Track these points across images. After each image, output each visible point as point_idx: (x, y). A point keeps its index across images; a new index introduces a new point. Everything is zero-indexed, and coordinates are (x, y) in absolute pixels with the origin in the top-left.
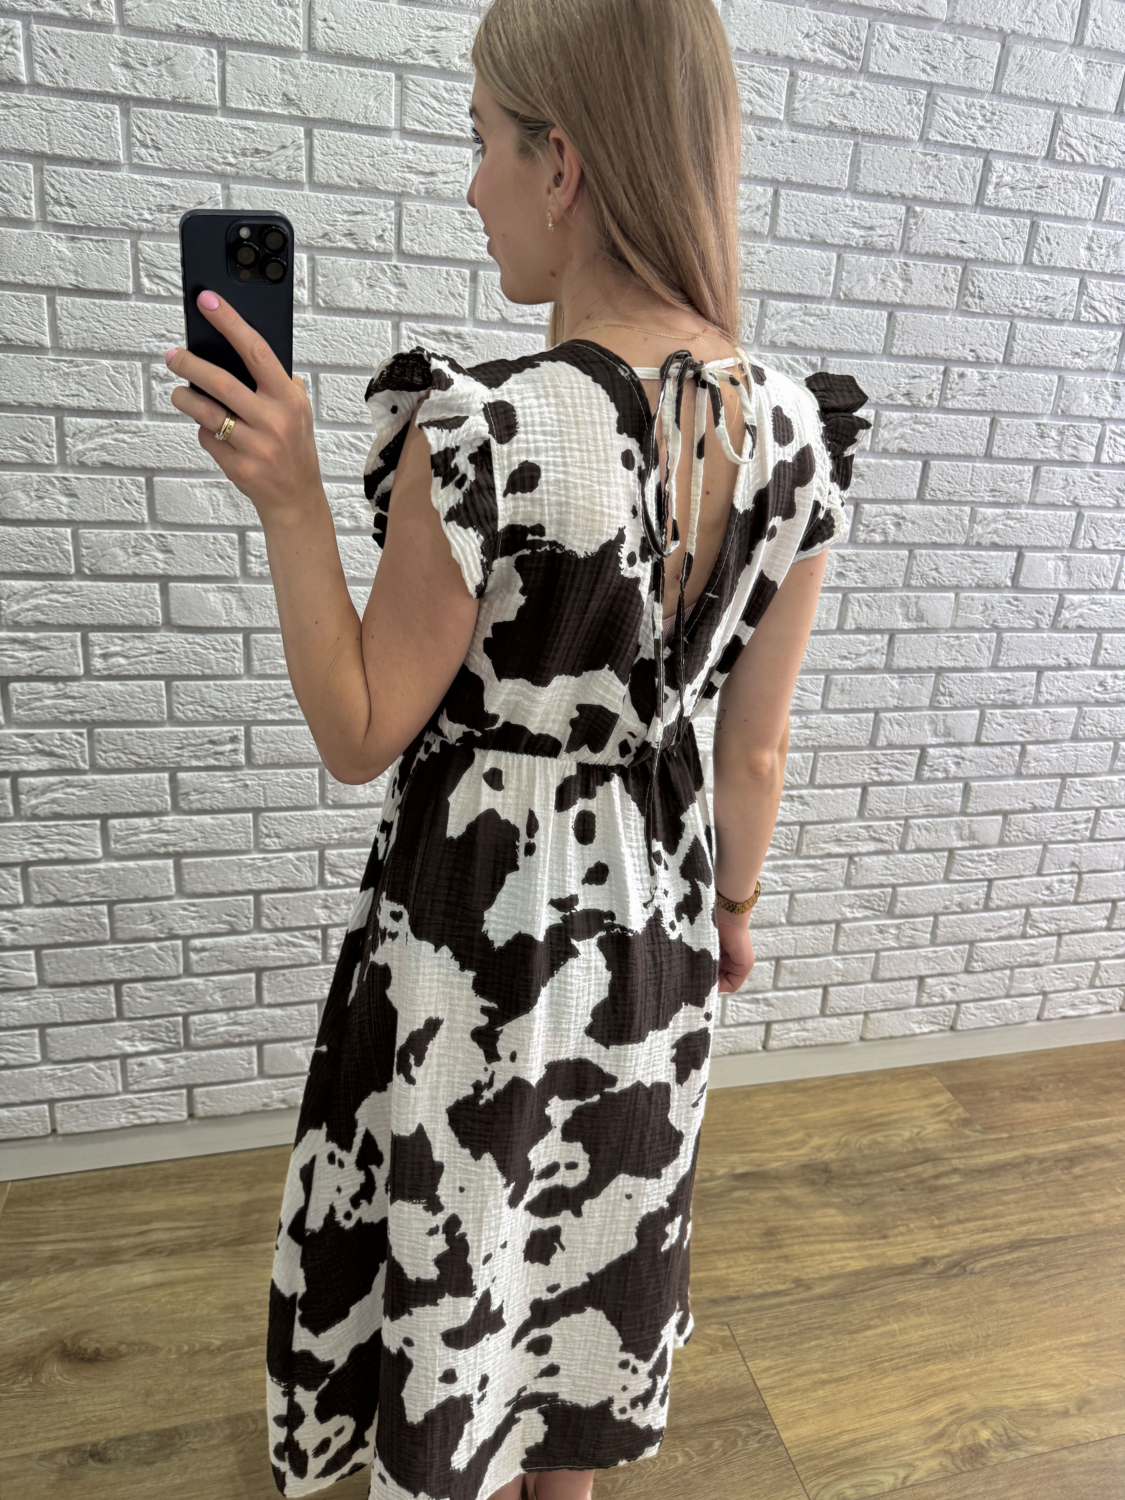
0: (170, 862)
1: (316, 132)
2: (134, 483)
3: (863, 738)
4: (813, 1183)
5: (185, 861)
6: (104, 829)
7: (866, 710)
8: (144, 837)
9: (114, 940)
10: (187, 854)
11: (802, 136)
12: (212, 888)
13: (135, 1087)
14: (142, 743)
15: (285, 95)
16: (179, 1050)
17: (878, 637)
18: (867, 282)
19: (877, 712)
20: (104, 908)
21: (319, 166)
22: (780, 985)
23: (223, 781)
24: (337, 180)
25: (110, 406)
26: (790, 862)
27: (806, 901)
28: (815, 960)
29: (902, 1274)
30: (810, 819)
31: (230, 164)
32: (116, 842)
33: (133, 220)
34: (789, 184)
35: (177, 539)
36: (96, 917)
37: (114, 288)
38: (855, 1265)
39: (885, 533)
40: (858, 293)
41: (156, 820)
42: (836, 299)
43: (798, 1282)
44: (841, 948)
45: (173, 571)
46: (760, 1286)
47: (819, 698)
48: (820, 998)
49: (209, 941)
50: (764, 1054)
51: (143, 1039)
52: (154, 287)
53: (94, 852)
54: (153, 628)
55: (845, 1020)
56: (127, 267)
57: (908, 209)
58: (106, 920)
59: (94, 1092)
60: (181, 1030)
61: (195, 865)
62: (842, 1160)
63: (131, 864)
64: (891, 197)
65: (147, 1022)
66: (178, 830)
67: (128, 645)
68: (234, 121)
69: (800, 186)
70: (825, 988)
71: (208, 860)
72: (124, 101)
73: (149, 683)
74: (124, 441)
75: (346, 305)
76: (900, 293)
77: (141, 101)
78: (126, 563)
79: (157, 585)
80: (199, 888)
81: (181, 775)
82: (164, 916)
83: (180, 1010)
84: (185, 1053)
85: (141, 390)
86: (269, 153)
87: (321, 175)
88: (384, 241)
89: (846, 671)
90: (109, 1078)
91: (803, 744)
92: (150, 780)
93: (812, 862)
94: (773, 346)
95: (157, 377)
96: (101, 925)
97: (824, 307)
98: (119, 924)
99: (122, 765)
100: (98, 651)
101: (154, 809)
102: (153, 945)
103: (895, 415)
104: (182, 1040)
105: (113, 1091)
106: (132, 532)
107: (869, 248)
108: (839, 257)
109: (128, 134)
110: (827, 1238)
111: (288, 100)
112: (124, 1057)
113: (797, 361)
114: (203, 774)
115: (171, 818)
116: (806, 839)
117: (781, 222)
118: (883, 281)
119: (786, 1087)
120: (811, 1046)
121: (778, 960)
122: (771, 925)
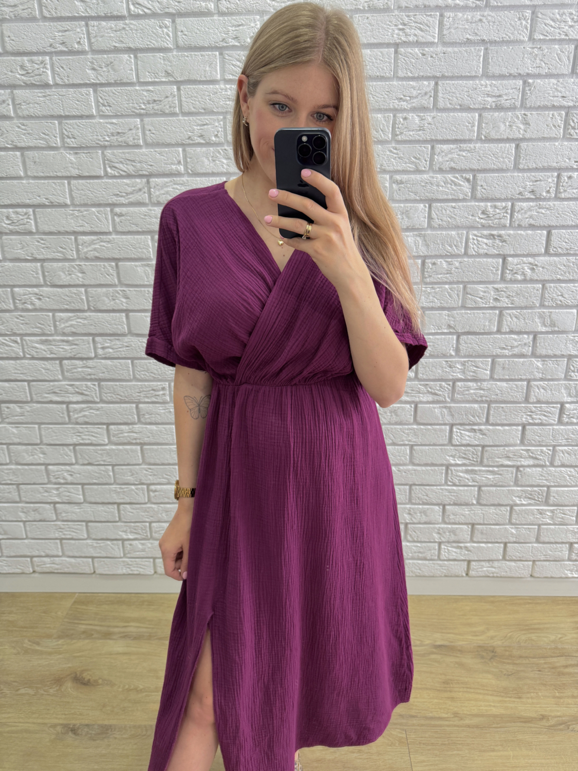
0: (139, 447)
1: (182, 87)
2: (110, 266)
3: (520, 396)
4: (482, 657)
5: (145, 447)
6: (108, 430)
7: (521, 380)
8: (126, 434)
9: (115, 483)
10: (145, 444)
11: (450, 49)
12: (158, 462)
13: (129, 555)
14: (122, 390)
15: (166, 71)
16: (148, 540)
17: (526, 336)
18: (499, 128)
19: (529, 381)
20: (110, 468)
21: (184, 104)
22: (475, 539)
23: (160, 409)
24: (193, 109)
25: (96, 230)
26: (476, 468)
27: (489, 492)
28: (497, 527)
29: (525, 722)
30: (488, 444)
31: (143, 109)
32: (114, 436)
33: (101, 141)
34: (444, 77)
35: (130, 291)
36: (106, 471)
37: (94, 174)
38: (495, 711)
39: (524, 274)
40: (494, 135)
41: (131, 426)
42: (479, 139)
43: (456, 715)
44: (514, 521)
45: (130, 308)
46: (431, 712)
47: (488, 372)
48: (502, 550)
49: (158, 487)
50: (467, 578)
51: (131, 532)
52: (113, 172)
53: (104, 441)
54: (123, 335)
55: (520, 564)
56: (100, 164)
57: (525, 82)
58: (111, 474)
59: (110, 555)
60: (148, 530)
61: (150, 449)
62: (505, 647)
63: (121, 447)
64: (511, 76)
65: (132, 524)
66: (141, 432)
67: (113, 343)
68: (143, 88)
69: (452, 78)
70: (505, 544)
71: (155, 447)
72: (94, 86)
73: (123, 361)
74: (104, 246)
75: (202, 171)
76: (522, 132)
77: (102, 85)
78: (110, 304)
79: (124, 314)
80: (152, 461)
81: (141, 405)
82: (137, 473)
83: (147, 520)
84: (151, 541)
85: (110, 222)
86: (160, 101)
87: (186, 108)
88: (218, 137)
89: (506, 356)
90: (117, 550)
91: (480, 399)
92: (127, 407)
93: (491, 469)
94: (441, 170)
95: (116, 214)
96: (109, 475)
97: (472, 146)
98: (117, 476)
99: (114, 400)
100: (99, 346)
101: (129, 422)
102: (133, 487)
103: (525, 204)
104: (149, 535)
105: (119, 556)
106: (111, 289)
107: (499, 108)
108: (480, 115)
109: (97, 102)
110: (482, 691)
111: (168, 74)
112: (123, 540)
113: (457, 178)
114: (151, 405)
115: (137, 426)
116: (486, 455)
117: (440, 100)
118: (510, 126)
119: (481, 599)
120: (497, 577)
121: (473, 525)
122: (467, 504)
